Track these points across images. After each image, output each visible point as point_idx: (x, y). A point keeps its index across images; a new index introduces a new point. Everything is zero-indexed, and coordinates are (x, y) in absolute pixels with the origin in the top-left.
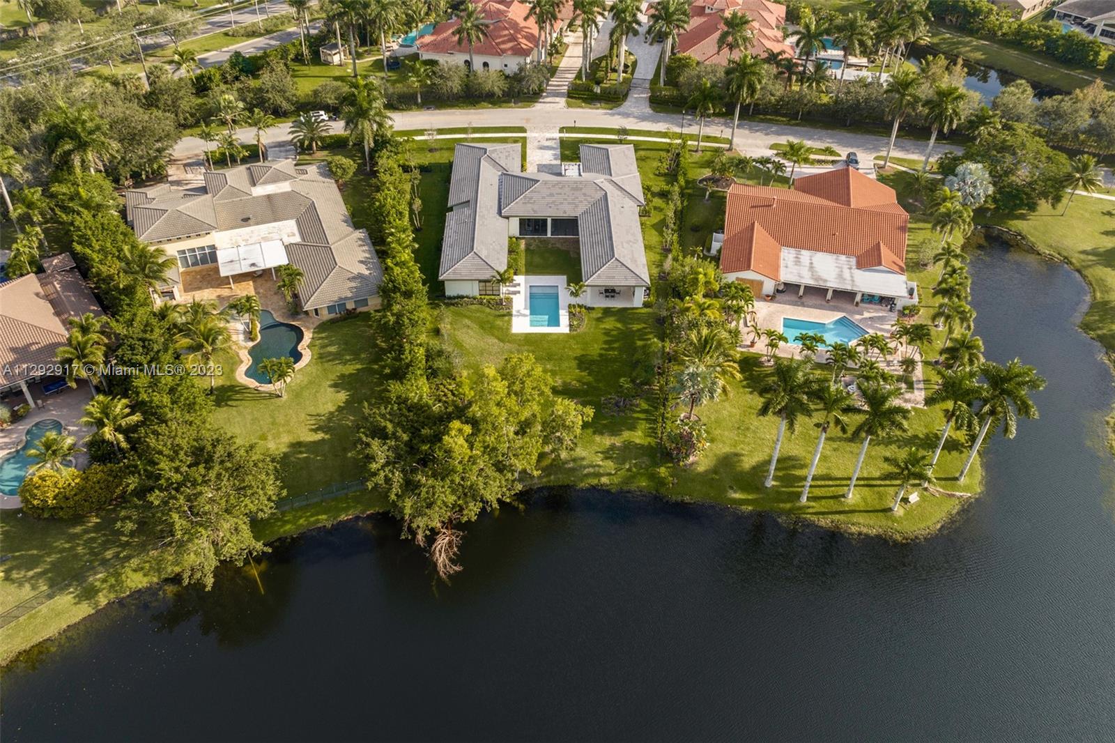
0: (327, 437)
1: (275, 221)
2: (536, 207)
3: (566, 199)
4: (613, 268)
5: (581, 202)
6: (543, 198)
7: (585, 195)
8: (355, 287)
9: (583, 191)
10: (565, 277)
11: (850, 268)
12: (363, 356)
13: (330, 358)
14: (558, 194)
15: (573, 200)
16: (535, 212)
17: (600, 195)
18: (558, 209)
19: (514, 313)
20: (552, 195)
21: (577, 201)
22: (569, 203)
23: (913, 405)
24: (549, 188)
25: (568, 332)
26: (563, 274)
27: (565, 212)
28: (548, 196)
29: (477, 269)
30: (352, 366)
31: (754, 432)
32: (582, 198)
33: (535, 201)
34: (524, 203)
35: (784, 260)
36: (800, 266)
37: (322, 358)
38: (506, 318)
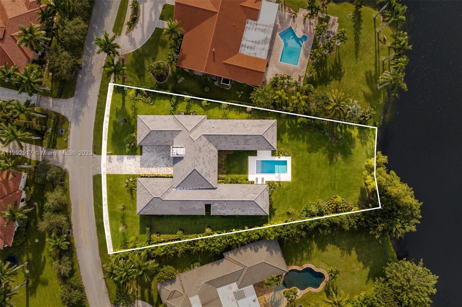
0: (354, 249)
1: (218, 298)
2: (212, 171)
3: (207, 156)
4: (268, 136)
5: (208, 148)
6: (206, 167)
7: (204, 146)
8: (276, 251)
9: (201, 146)
10: (249, 157)
11: (257, 24)
12: (308, 242)
13: (310, 254)
14: (203, 160)
15: (207, 152)
16: (215, 171)
17: (204, 139)
18: (213, 160)
19: (277, 180)
20: (204, 163)
21: (208, 150)
22: (209, 154)
23: (336, 22)
24: (200, 164)
25: (291, 157)
26: (247, 158)
27: (215, 156)
28: (204, 165)
29: (263, 198)
30: (314, 246)
31: (352, 88)
32: (206, 148)
33: (208, 171)
34: (209, 177)
35: (250, 54)
36: (255, 48)
37: (309, 259)
38: (281, 184)
